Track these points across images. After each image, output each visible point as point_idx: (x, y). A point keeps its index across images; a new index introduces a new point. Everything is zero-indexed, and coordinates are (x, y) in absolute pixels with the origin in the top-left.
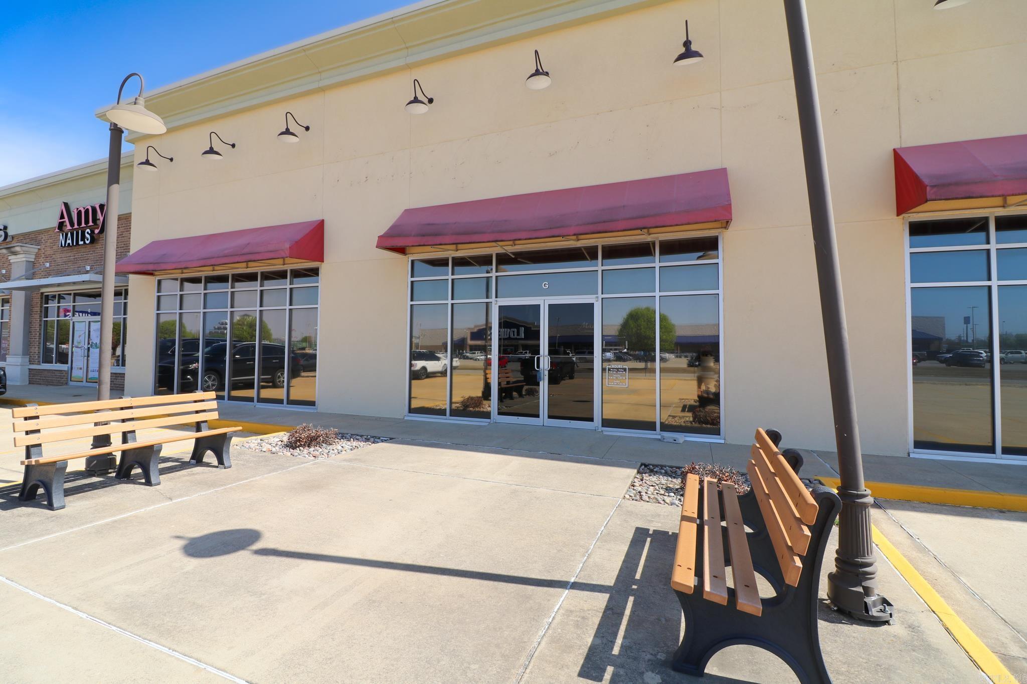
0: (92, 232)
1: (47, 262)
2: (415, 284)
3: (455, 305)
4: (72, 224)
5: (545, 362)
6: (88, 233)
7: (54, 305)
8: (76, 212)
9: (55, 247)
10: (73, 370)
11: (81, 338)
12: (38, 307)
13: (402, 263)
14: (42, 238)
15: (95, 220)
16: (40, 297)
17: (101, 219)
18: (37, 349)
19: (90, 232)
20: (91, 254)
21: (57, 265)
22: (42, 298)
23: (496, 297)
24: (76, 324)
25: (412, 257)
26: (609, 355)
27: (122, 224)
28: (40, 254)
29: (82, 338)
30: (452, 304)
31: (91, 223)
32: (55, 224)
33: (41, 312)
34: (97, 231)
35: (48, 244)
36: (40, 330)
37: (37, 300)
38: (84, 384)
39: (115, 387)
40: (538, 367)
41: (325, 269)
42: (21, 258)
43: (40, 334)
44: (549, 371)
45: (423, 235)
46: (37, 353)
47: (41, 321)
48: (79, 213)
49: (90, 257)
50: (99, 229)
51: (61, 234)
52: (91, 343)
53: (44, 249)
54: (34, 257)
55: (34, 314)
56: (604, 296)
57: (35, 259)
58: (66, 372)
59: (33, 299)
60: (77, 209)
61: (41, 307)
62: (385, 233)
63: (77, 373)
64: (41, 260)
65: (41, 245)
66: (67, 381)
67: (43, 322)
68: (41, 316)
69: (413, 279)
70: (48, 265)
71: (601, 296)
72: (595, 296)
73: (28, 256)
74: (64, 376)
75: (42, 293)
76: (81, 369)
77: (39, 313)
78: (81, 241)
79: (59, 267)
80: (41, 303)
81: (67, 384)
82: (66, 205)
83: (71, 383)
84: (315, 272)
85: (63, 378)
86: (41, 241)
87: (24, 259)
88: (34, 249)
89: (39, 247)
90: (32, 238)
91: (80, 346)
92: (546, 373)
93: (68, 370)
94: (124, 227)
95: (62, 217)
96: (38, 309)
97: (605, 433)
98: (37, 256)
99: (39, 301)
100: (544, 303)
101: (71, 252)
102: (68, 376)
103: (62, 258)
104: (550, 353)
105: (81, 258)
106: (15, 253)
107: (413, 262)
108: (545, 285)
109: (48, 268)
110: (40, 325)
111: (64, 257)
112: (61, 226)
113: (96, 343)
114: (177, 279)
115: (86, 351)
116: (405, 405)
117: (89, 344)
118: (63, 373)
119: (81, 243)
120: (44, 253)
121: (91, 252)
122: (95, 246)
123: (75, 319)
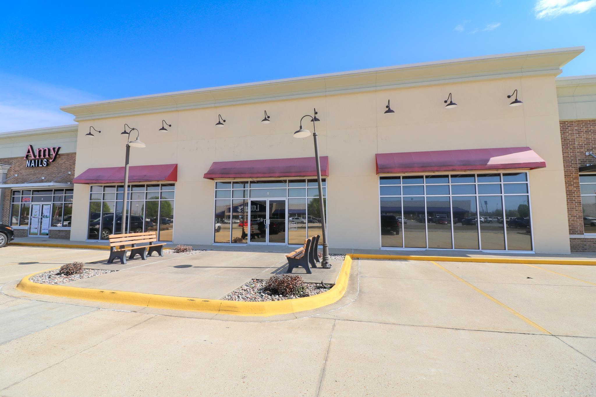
0: (48, 161)
1: (16, 174)
2: (217, 192)
3: (233, 200)
4: (35, 156)
5: (268, 222)
6: (45, 161)
7: (20, 196)
8: (38, 151)
9: (21, 167)
10: (31, 229)
11: (36, 213)
12: (9, 197)
13: (212, 183)
14: (12, 162)
15: (49, 155)
16: (10, 192)
17: (54, 155)
18: (8, 218)
19: (46, 161)
20: (45, 171)
21: (23, 176)
22: (11, 192)
23: (250, 197)
24: (33, 206)
25: (216, 181)
26: (291, 219)
27: (65, 158)
28: (11, 169)
29: (38, 213)
30: (232, 200)
31: (47, 156)
32: (24, 154)
33: (11, 199)
34: (51, 161)
35: (17, 165)
36: (10, 208)
37: (8, 193)
38: (38, 236)
39: (59, 237)
40: (265, 223)
41: (177, 184)
43: (10, 211)
44: (269, 225)
45: (222, 174)
46: (7, 221)
47: (10, 204)
48: (40, 151)
49: (44, 172)
50: (52, 160)
51: (27, 161)
52: (43, 215)
53: (14, 167)
54: (7, 171)
55: (6, 200)
56: (289, 198)
57: (7, 172)
58: (27, 230)
59: (5, 192)
60: (39, 149)
61: (11, 197)
62: (207, 173)
63: (33, 231)
64: (12, 173)
65: (12, 165)
66: (27, 235)
67: (11, 204)
68: (10, 202)
69: (216, 190)
70: (16, 175)
71: (288, 198)
72: (285, 198)
73: (4, 170)
74: (26, 232)
75: (12, 190)
76: (36, 228)
77: (9, 200)
78: (41, 165)
79: (24, 177)
80: (11, 195)
81: (27, 236)
82: (31, 146)
83: (30, 236)
84: (173, 185)
85: (25, 233)
86: (12, 163)
87: (2, 172)
88: (8, 167)
89: (10, 166)
90: (6, 161)
91: (36, 217)
92: (268, 226)
93: (28, 229)
94: (66, 159)
95: (29, 152)
96: (9, 198)
97: (289, 247)
98: (9, 170)
99: (9, 194)
100: (268, 200)
101: (32, 169)
102: (28, 232)
103: (26, 172)
104: (270, 218)
105: (38, 173)
107: (216, 183)
108: (268, 193)
109: (16, 177)
110: (10, 206)
111: (28, 172)
112: (27, 157)
113: (47, 215)
114: (102, 186)
115: (40, 220)
116: (213, 240)
117: (42, 216)
118: (25, 231)
119: (40, 166)
120: (13, 169)
121: (45, 170)
122: (50, 167)
123: (33, 203)
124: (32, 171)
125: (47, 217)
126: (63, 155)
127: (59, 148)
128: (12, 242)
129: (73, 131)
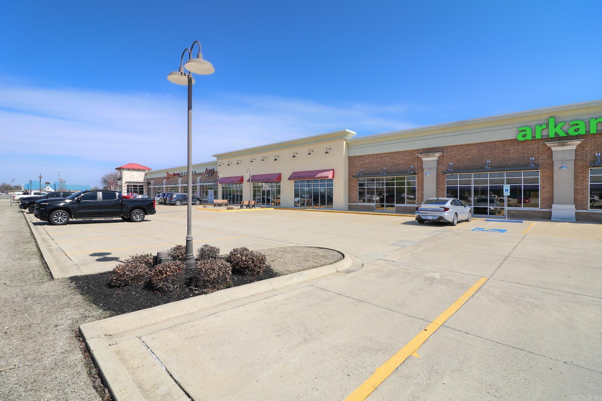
1: (203, 179)
4: (208, 172)
6: (210, 174)
7: (205, 188)
8: (208, 170)
9: (204, 176)
14: (202, 174)
15: (212, 172)
21: (205, 180)
32: (205, 172)
34: (212, 174)
37: (202, 186)
42: (199, 178)
43: (202, 193)
46: (202, 197)
51: (206, 174)
63: (209, 200)
77: (202, 189)
78: (209, 176)
81: (208, 202)
82: (207, 168)
88: (201, 176)
91: (210, 195)
103: (206, 178)
106: (198, 177)
112: (206, 172)
118: (207, 200)
121: (210, 178)
122: (212, 176)
123: (209, 190)
124: (208, 178)
125: (212, 195)
126: (215, 171)
127: (214, 169)
128: (201, 204)
129: (215, 163)
